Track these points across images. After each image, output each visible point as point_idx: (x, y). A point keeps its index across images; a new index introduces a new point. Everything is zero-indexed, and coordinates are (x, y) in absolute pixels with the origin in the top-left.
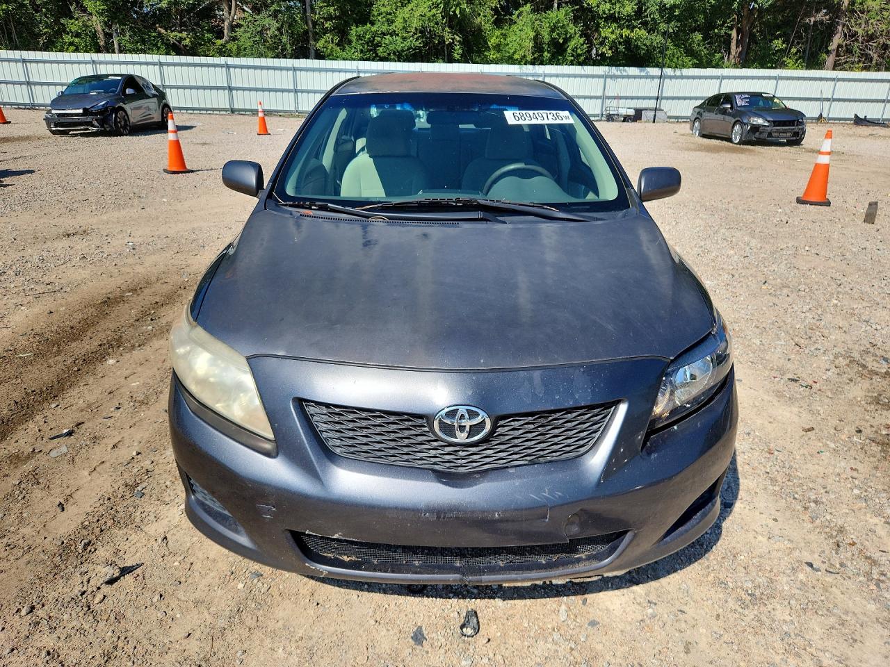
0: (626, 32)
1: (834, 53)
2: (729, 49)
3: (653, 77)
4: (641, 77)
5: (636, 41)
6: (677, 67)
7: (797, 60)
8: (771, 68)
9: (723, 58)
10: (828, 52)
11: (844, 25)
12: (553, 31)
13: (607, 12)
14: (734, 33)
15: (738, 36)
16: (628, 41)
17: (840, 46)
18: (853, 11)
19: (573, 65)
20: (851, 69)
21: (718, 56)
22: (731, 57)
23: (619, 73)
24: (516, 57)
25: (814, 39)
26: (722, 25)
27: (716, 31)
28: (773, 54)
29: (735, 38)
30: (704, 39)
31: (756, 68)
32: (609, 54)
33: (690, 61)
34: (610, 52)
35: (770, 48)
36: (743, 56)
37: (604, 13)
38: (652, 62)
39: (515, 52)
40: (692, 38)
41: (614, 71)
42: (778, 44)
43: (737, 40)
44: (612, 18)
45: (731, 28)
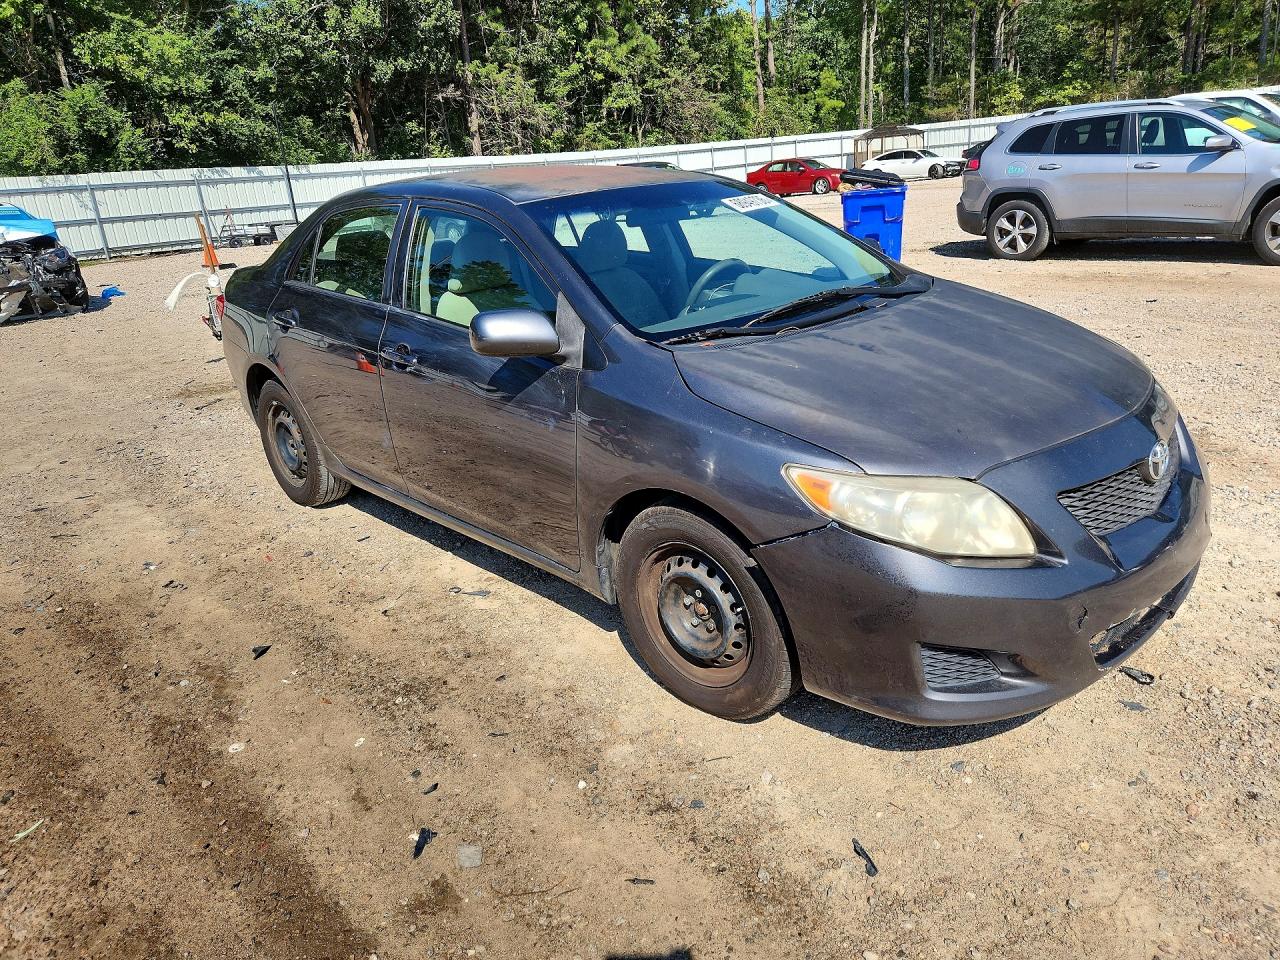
0: (208, 117)
1: (477, 135)
2: (354, 136)
3: (270, 179)
4: (253, 180)
5: (227, 130)
6: (299, 164)
7: (442, 146)
8: (415, 157)
9: (349, 148)
10: (472, 136)
11: (477, 102)
12: (82, 119)
13: (168, 89)
14: (352, 116)
15: (358, 119)
16: (214, 131)
17: (480, 127)
18: (480, 86)
19: (136, 169)
20: (500, 153)
21: (343, 146)
22: (360, 146)
23: (216, 176)
24: (26, 162)
25: (450, 120)
26: (335, 105)
27: (328, 113)
28: (411, 140)
29: (356, 123)
30: (316, 125)
31: (397, 158)
32: (193, 148)
33: (311, 154)
34: (193, 146)
35: (404, 133)
36: (375, 145)
37: (163, 90)
38: (260, 158)
39: (21, 154)
40: (298, 124)
41: (207, 173)
42: (412, 127)
43: (359, 123)
44: (177, 97)
45: (347, 109)
